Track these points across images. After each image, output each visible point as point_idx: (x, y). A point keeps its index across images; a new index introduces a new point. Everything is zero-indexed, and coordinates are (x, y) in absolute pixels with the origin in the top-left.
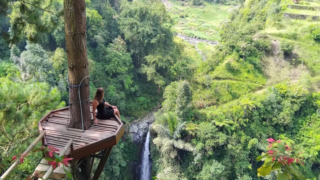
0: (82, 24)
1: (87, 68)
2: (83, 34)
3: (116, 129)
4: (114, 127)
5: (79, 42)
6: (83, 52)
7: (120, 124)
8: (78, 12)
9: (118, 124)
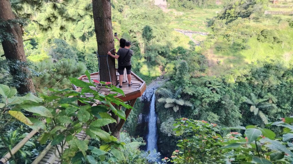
0: (108, 11)
1: (113, 43)
2: (109, 18)
3: (140, 86)
4: (138, 85)
5: (106, 24)
6: (110, 31)
7: (142, 82)
8: (105, 2)
9: (141, 83)
